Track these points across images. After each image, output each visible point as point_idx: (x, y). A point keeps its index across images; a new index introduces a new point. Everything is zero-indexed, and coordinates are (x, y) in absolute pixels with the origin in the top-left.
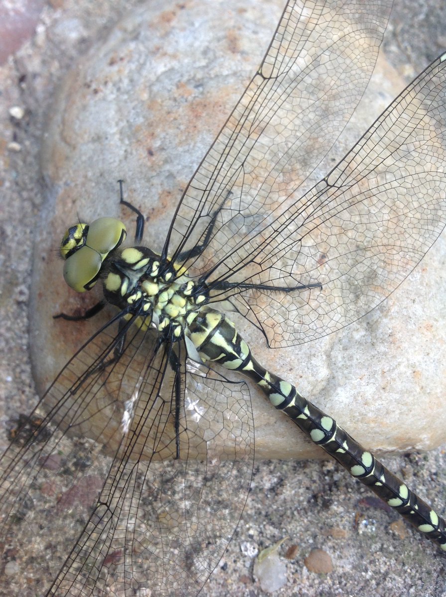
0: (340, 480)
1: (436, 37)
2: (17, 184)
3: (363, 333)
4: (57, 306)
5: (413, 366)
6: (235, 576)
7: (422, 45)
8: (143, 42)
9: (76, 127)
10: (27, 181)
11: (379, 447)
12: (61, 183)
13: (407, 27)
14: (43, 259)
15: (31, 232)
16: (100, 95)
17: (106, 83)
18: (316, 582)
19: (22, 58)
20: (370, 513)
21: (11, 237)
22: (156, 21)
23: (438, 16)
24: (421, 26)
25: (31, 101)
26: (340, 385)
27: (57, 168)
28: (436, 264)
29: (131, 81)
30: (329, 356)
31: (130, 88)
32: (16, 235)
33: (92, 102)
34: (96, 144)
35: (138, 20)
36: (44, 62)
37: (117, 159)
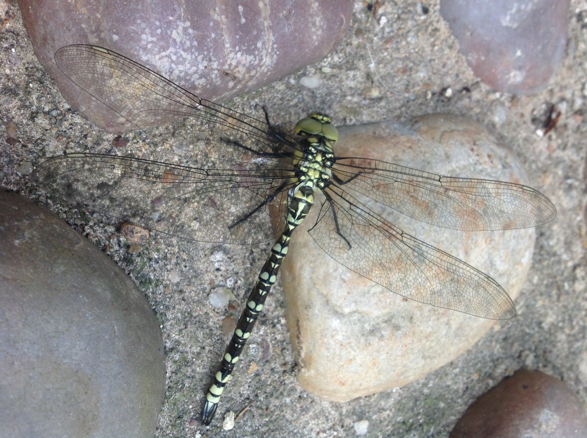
0: (277, 328)
1: (517, 341)
2: (408, 101)
3: (368, 328)
4: (353, 149)
5: (354, 359)
6: (213, 277)
7: (511, 333)
8: (502, 173)
9: (452, 142)
10: (411, 109)
11: (304, 348)
12: (419, 137)
13: (520, 322)
14: (375, 133)
15: (384, 119)
16: (471, 153)
17: (478, 155)
18: (218, 326)
19: (480, 87)
20: (260, 349)
21: (379, 105)
22: (514, 177)
23: (529, 340)
24: (523, 331)
25: (455, 99)
26: (341, 320)
27: (426, 132)
28: (405, 362)
29: (481, 171)
30: (355, 312)
31: (477, 171)
32: (381, 109)
33: (466, 149)
34: (444, 157)
35: (513, 165)
36: (478, 101)
37: (439, 171)
